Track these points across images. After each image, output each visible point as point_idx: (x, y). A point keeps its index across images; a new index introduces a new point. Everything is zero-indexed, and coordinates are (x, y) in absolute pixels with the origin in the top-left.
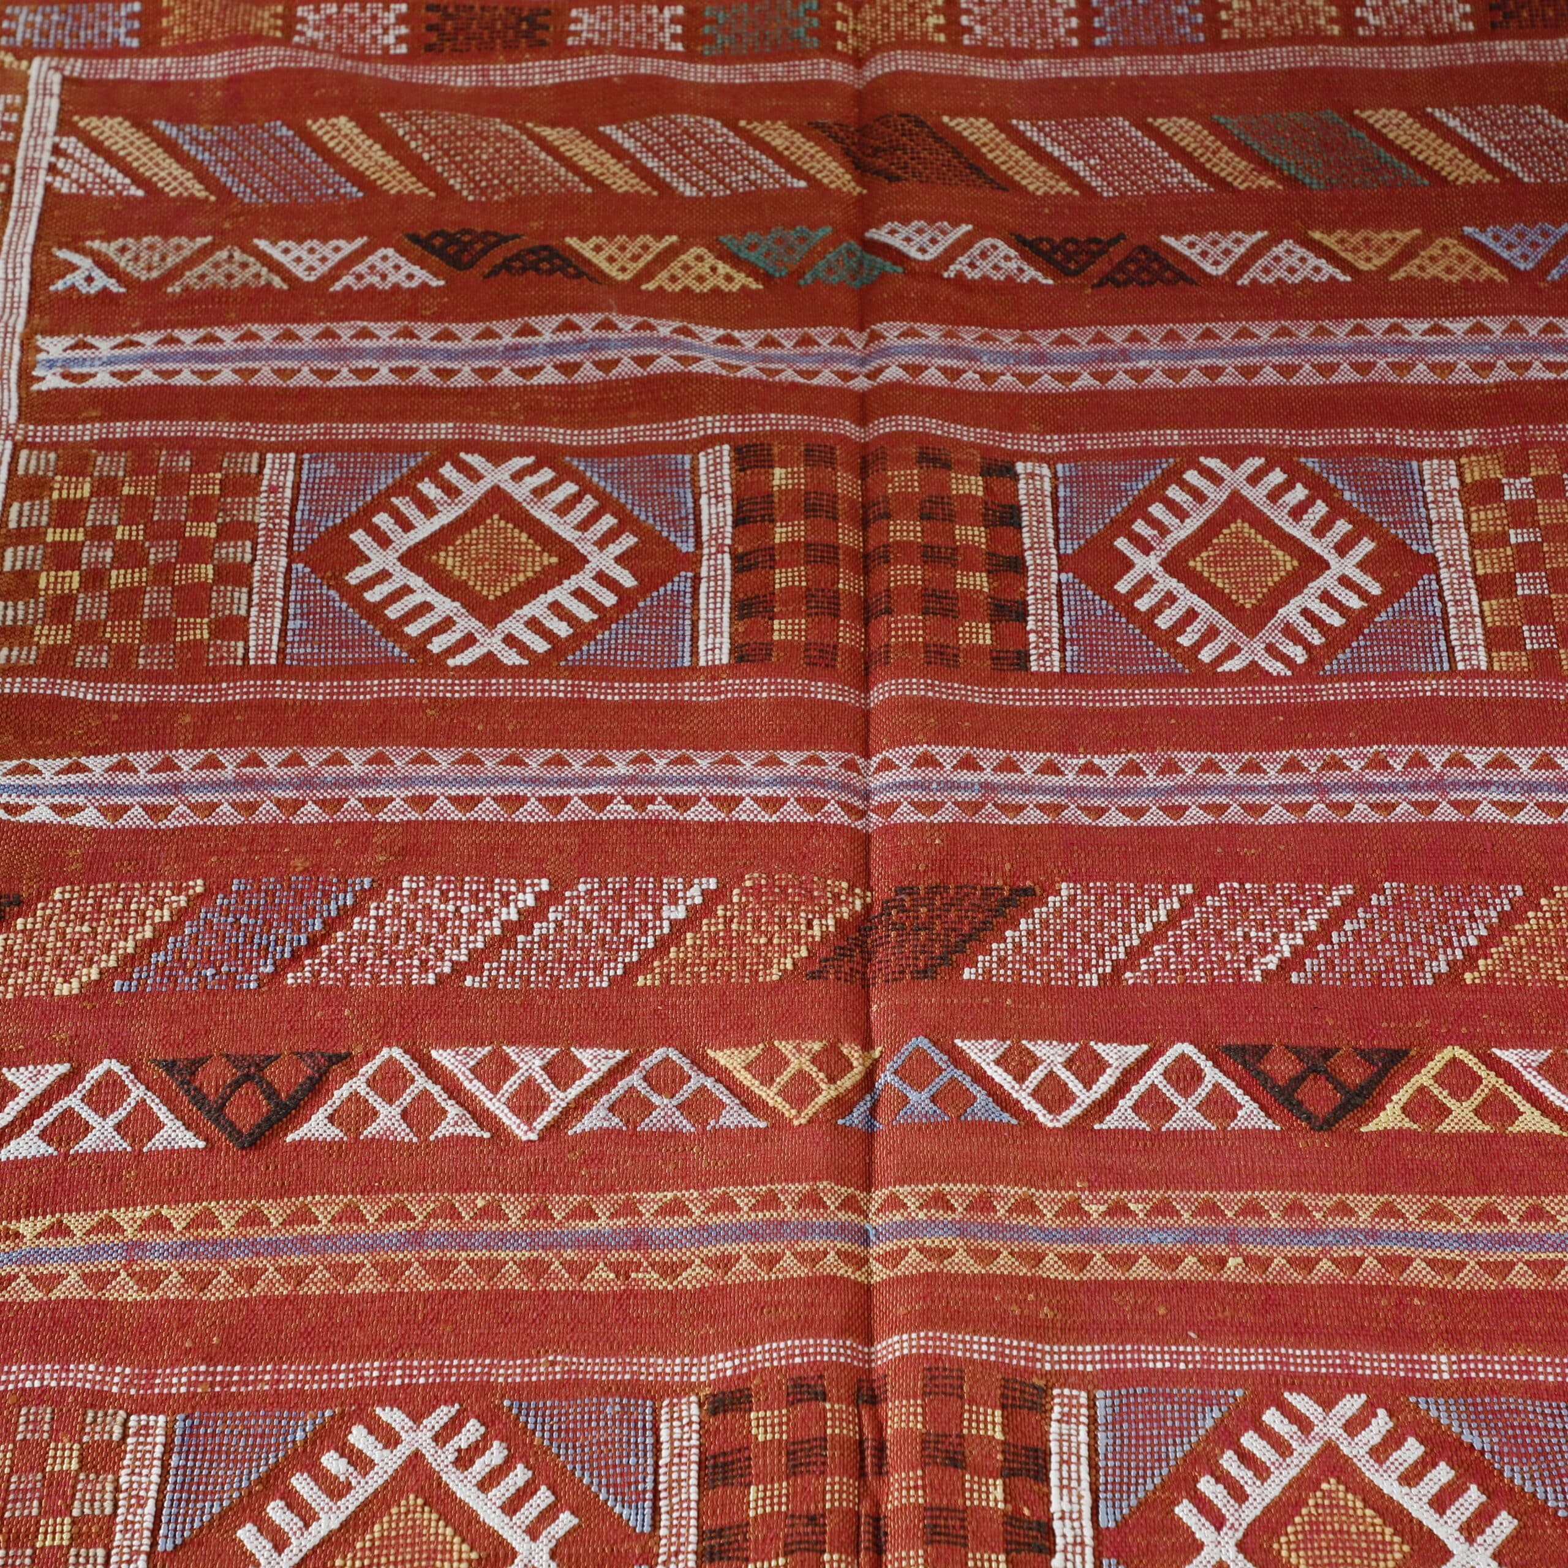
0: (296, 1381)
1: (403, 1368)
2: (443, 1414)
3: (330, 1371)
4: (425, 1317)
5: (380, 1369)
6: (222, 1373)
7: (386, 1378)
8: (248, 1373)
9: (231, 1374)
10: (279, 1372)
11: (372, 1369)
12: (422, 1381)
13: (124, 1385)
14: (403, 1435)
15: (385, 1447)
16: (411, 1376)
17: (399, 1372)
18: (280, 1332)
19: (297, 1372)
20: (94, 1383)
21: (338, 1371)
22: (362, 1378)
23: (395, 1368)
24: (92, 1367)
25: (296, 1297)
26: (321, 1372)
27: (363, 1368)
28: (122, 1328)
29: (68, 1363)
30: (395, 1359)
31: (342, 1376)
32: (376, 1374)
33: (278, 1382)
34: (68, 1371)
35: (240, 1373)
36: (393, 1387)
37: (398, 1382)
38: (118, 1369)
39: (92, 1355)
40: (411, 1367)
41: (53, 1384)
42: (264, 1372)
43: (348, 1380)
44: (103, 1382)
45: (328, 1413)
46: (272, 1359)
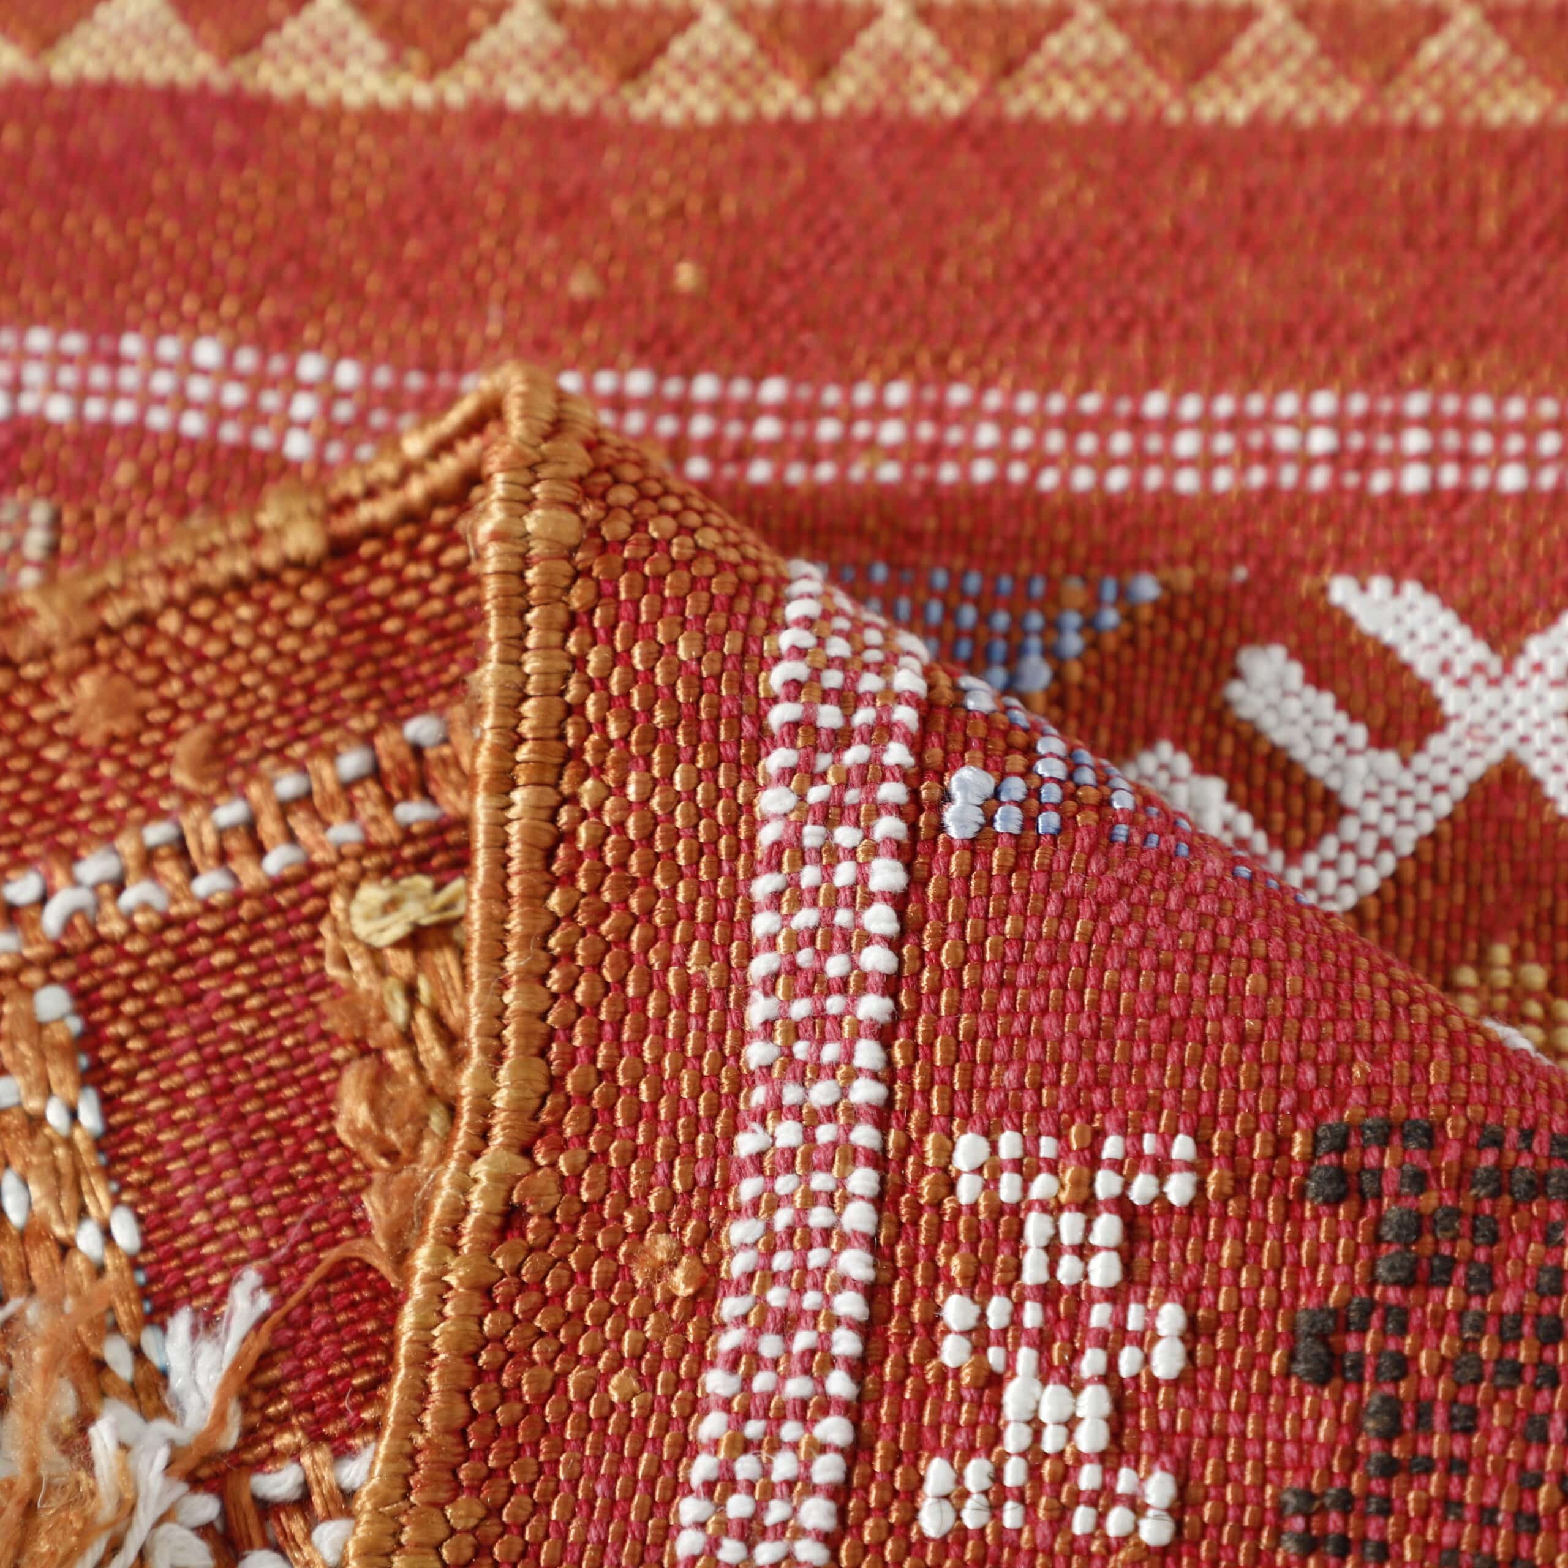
0: (1003, 454)
1: (1432, 422)
3: (1137, 423)
4: (1513, 224)
5: (1338, 423)
6: (718, 408)
7: (1365, 461)
8: (813, 412)
9: (750, 412)
10: (939, 414)
11: (1304, 423)
12: (1512, 478)
13: (332, 430)
14: (1451, 699)
15: (1380, 740)
16: (1465, 459)
17: (1415, 440)
18: (938, 257)
19: (1007, 420)
20: (218, 414)
21: (1170, 425)
22: (1269, 456)
23: (1397, 424)
24: (208, 352)
25: (998, 125)
26: (1102, 423)
27: (1268, 419)
28: (325, 206)
29: (117, 327)
30: (1398, 388)
31: (1187, 444)
32: (1321, 441)
33: (935, 453)
34: (115, 361)
35: (785, 412)
36: (1395, 498)
37: (1415, 479)
38: (310, 367)
39: (212, 305)
40: (1464, 424)
41: (59, 409)
42: (879, 411)
43: (1207, 463)
44: (252, 414)
45: (1147, 588)
46: (908, 363)
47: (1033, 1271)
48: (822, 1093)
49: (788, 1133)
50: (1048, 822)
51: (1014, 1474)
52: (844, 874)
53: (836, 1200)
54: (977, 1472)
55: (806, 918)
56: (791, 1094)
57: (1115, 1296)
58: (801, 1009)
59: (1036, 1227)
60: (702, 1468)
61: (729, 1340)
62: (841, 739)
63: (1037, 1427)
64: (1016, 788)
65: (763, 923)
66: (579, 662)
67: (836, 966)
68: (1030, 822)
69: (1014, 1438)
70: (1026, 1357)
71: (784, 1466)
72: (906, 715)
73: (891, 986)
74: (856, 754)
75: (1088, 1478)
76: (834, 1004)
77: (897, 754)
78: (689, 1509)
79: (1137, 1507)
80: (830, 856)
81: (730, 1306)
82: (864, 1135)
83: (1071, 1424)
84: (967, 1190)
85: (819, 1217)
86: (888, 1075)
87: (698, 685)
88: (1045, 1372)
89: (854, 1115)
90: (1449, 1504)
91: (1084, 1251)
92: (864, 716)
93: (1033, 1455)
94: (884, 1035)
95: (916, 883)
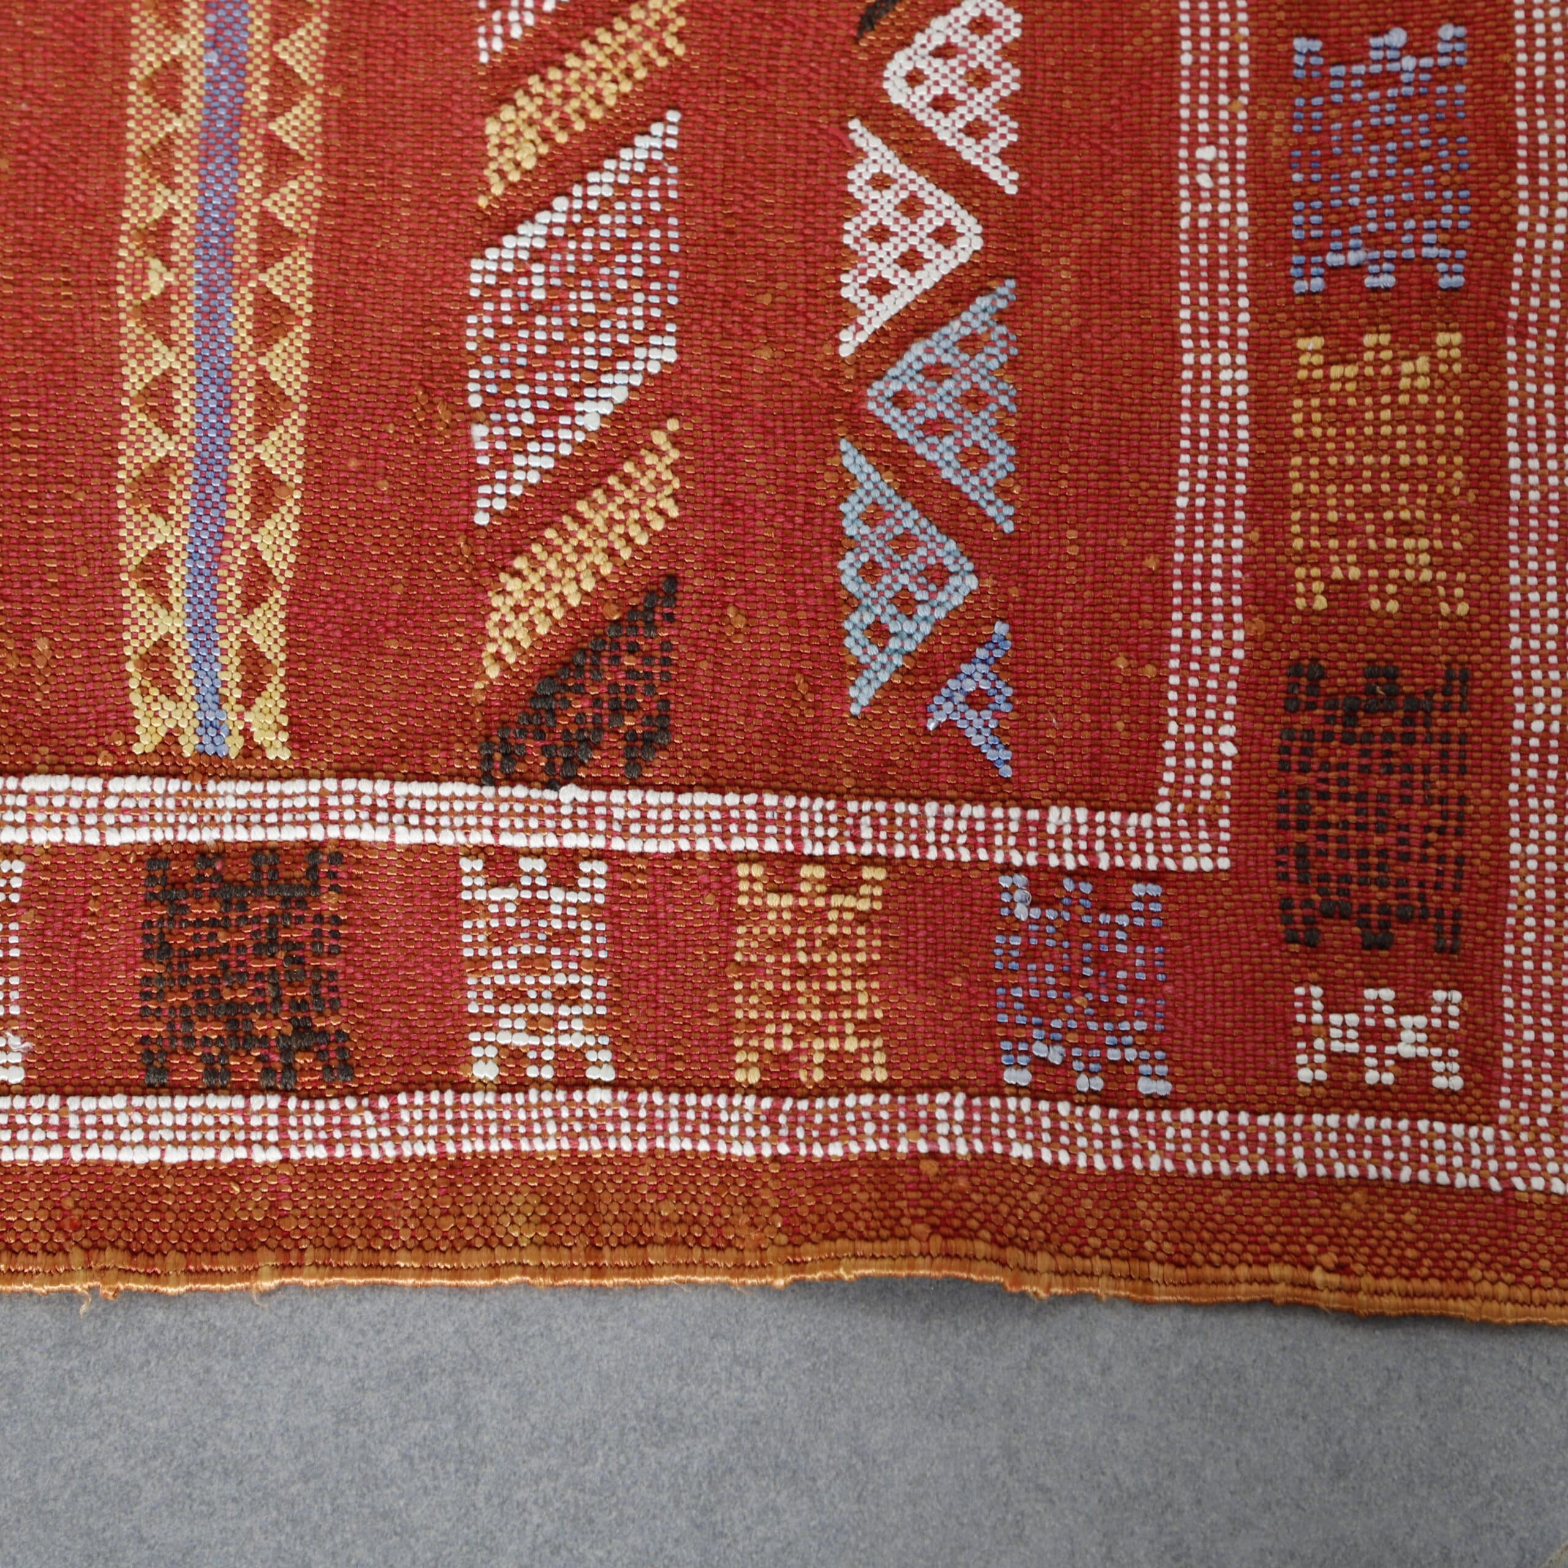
47: (1353, 1048)
48: (1280, 1137)
49: (1298, 1152)
50: (1160, 1054)
51: (1437, 1051)
52: (1186, 1133)
53: (1325, 1129)
54: (1438, 1066)
55: (1205, 1148)
56: (1281, 1152)
57: (1362, 1014)
58: (1244, 1150)
59: (1337, 1046)
60: (1443, 1178)
61: (1387, 1172)
62: (1126, 1138)
63: (1417, 1044)
64: (1144, 1068)
65: (1207, 1168)
66: (1096, 1251)
67: (1225, 1135)
68: (1161, 1062)
69: (1423, 1051)
70: (1390, 1050)
71: (1440, 1144)
72: (1113, 1113)
73: (1234, 1112)
74: (1134, 1131)
75: (1437, 1023)
76: (1242, 1136)
77: (1134, 1115)
78: (1460, 1182)
79: (1447, 1002)
80: (1178, 1140)
81: (1372, 1173)
82: (1298, 1119)
83: (1415, 1029)
84: (1321, 1075)
85: (1333, 1137)
86: (1272, 1112)
87: (1103, 1198)
88: (1395, 1041)
89: (1289, 1123)
90: (1437, 886)
91: (1344, 1027)
92: (1114, 1130)
93: (1430, 1044)
94: (1255, 1114)
95: (1189, 1103)
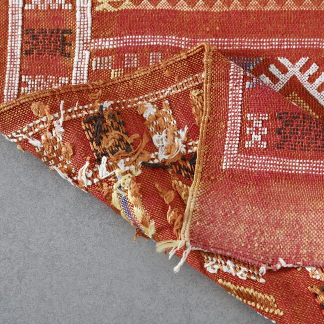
0: (248, 46)
1: (287, 41)
2: (303, 61)
3: (260, 42)
4: (294, 20)
5: (278, 42)
6: (221, 41)
7: (281, 45)
8: (230, 42)
9: (224, 42)
10: (241, 42)
11: (275, 41)
12: (294, 47)
13: (186, 45)
14: (289, 69)
15: (283, 73)
16: (290, 45)
17: (285, 43)
18: (241, 25)
19: (248, 42)
20: (175, 44)
21: (263, 42)
22: (272, 45)
23: (284, 41)
24: (174, 38)
25: (246, 11)
26: (257, 42)
27: (272, 41)
28: (183, 22)
29: (165, 35)
30: (284, 38)
31: (264, 44)
32: (277, 43)
33: (241, 46)
34: (165, 39)
35: (227, 42)
36: (284, 49)
37: (285, 47)
38: (183, 39)
39: (174, 33)
40: (290, 41)
41: (161, 44)
42: (236, 41)
43: (267, 46)
44: (178, 43)
45: (261, 59)
46: (238, 36)
47: (254, 125)
48: (236, 110)
49: (233, 114)
50: (255, 86)
51: (253, 142)
52: (237, 91)
53: (237, 119)
54: (250, 142)
55: (234, 95)
56: (233, 110)
57: (261, 128)
58: (234, 103)
59: (254, 122)
60: (227, 142)
61: (229, 131)
62: (236, 79)
63: (255, 139)
64: (252, 83)
65: (230, 96)
66: (213, 72)
67: (237, 99)
68: (253, 87)
69: (253, 139)
70: (254, 133)
71: (234, 142)
72: (242, 77)
73: (241, 101)
74: (238, 81)
75: (259, 143)
76: (237, 103)
77: (241, 81)
78: (226, 146)
79: (263, 145)
81: (228, 129)
82: (240, 114)
83: (258, 138)
84: (249, 119)
85: (236, 121)
86: (241, 109)
87: (224, 75)
88: (255, 134)
89: (239, 112)
90: (289, 144)
91: (259, 124)
92: (238, 77)
93: (255, 141)
94: (241, 105)
95: (243, 92)
